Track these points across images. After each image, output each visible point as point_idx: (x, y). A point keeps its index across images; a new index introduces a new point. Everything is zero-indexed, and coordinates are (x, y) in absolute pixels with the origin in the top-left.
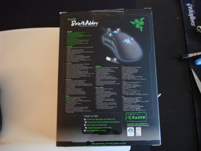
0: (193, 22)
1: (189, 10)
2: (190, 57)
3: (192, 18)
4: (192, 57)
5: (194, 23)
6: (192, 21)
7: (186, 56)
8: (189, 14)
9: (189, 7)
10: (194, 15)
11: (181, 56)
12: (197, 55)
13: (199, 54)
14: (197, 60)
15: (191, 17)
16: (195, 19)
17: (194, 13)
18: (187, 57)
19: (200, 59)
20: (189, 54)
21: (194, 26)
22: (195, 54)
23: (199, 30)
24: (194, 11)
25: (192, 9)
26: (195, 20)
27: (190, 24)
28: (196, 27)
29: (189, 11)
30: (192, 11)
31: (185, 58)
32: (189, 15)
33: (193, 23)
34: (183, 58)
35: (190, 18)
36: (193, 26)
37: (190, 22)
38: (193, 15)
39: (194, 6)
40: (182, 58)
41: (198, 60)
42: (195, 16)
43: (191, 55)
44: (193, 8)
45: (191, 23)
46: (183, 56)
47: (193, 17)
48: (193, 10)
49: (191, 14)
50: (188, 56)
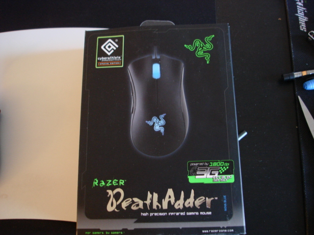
0: (303, 25)
1: (298, 6)
2: (297, 78)
3: (303, 19)
4: (300, 77)
5: (305, 26)
6: (301, 24)
7: (289, 76)
8: (297, 13)
9: (297, 3)
10: (306, 15)
11: (282, 76)
12: (308, 74)
13: (311, 72)
14: (307, 83)
15: (300, 18)
16: (306, 20)
17: (306, 11)
18: (291, 78)
19: (312, 81)
20: (295, 73)
21: (305, 31)
22: (304, 73)
23: (312, 37)
24: (305, 9)
25: (302, 5)
26: (306, 22)
27: (299, 28)
28: (307, 32)
29: (298, 9)
30: (302, 8)
31: (288, 78)
32: (297, 15)
33: (303, 27)
34: (285, 79)
35: (298, 19)
36: (303, 31)
37: (299, 25)
38: (303, 15)
39: (305, 2)
40: (283, 79)
41: (309, 81)
42: (307, 17)
43: (297, 74)
44: (304, 4)
45: (301, 27)
46: (284, 75)
47: (304, 17)
48: (304, 7)
49: (300, 14)
50: (293, 75)
